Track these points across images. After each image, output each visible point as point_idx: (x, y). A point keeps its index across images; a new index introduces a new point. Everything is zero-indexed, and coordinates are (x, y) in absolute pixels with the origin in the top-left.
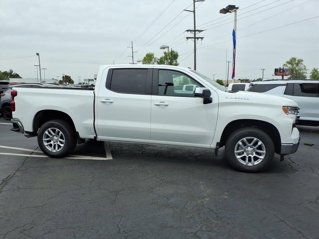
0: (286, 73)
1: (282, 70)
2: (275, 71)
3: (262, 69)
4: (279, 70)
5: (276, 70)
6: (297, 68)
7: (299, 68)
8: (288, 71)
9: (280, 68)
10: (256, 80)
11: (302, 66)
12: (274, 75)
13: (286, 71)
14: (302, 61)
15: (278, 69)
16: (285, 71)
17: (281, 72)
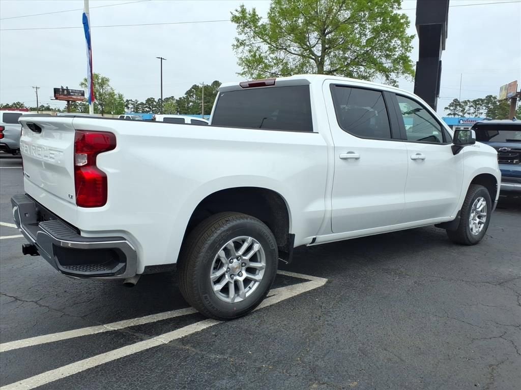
0: (73, 97)
1: (65, 92)
2: (55, 93)
3: (33, 87)
4: (61, 90)
5: (56, 91)
6: (101, 90)
7: (104, 91)
8: (76, 94)
9: (62, 87)
10: (10, 104)
11: (108, 88)
12: (55, 98)
13: (73, 94)
14: (107, 80)
15: (59, 89)
16: (71, 94)
17: (65, 95)
